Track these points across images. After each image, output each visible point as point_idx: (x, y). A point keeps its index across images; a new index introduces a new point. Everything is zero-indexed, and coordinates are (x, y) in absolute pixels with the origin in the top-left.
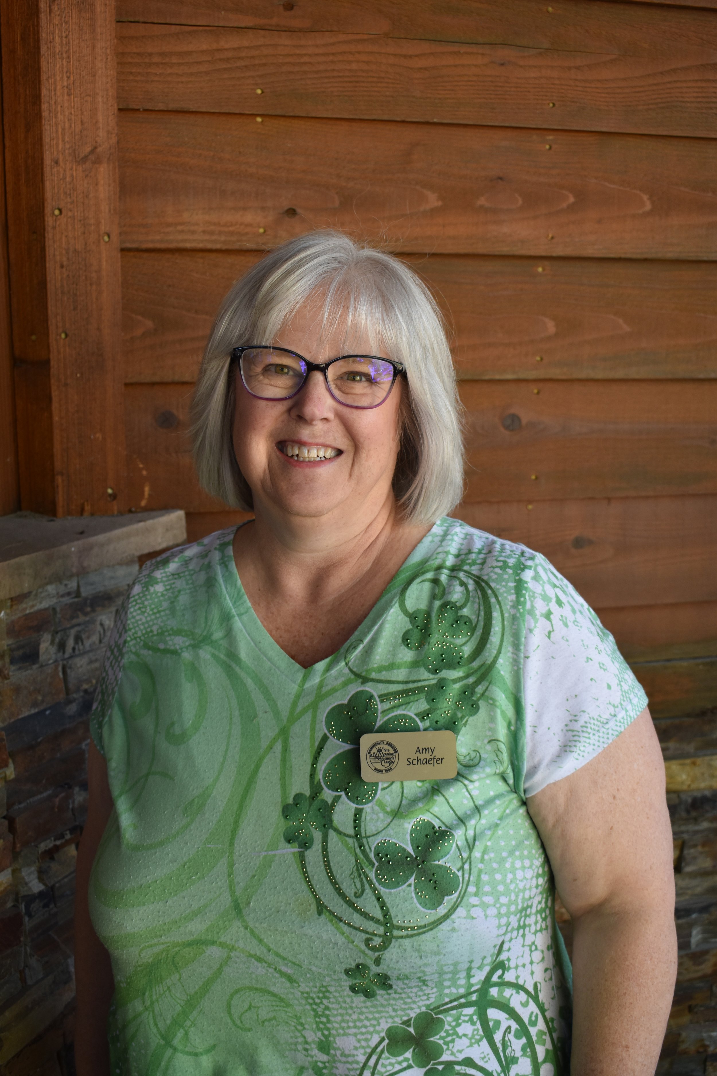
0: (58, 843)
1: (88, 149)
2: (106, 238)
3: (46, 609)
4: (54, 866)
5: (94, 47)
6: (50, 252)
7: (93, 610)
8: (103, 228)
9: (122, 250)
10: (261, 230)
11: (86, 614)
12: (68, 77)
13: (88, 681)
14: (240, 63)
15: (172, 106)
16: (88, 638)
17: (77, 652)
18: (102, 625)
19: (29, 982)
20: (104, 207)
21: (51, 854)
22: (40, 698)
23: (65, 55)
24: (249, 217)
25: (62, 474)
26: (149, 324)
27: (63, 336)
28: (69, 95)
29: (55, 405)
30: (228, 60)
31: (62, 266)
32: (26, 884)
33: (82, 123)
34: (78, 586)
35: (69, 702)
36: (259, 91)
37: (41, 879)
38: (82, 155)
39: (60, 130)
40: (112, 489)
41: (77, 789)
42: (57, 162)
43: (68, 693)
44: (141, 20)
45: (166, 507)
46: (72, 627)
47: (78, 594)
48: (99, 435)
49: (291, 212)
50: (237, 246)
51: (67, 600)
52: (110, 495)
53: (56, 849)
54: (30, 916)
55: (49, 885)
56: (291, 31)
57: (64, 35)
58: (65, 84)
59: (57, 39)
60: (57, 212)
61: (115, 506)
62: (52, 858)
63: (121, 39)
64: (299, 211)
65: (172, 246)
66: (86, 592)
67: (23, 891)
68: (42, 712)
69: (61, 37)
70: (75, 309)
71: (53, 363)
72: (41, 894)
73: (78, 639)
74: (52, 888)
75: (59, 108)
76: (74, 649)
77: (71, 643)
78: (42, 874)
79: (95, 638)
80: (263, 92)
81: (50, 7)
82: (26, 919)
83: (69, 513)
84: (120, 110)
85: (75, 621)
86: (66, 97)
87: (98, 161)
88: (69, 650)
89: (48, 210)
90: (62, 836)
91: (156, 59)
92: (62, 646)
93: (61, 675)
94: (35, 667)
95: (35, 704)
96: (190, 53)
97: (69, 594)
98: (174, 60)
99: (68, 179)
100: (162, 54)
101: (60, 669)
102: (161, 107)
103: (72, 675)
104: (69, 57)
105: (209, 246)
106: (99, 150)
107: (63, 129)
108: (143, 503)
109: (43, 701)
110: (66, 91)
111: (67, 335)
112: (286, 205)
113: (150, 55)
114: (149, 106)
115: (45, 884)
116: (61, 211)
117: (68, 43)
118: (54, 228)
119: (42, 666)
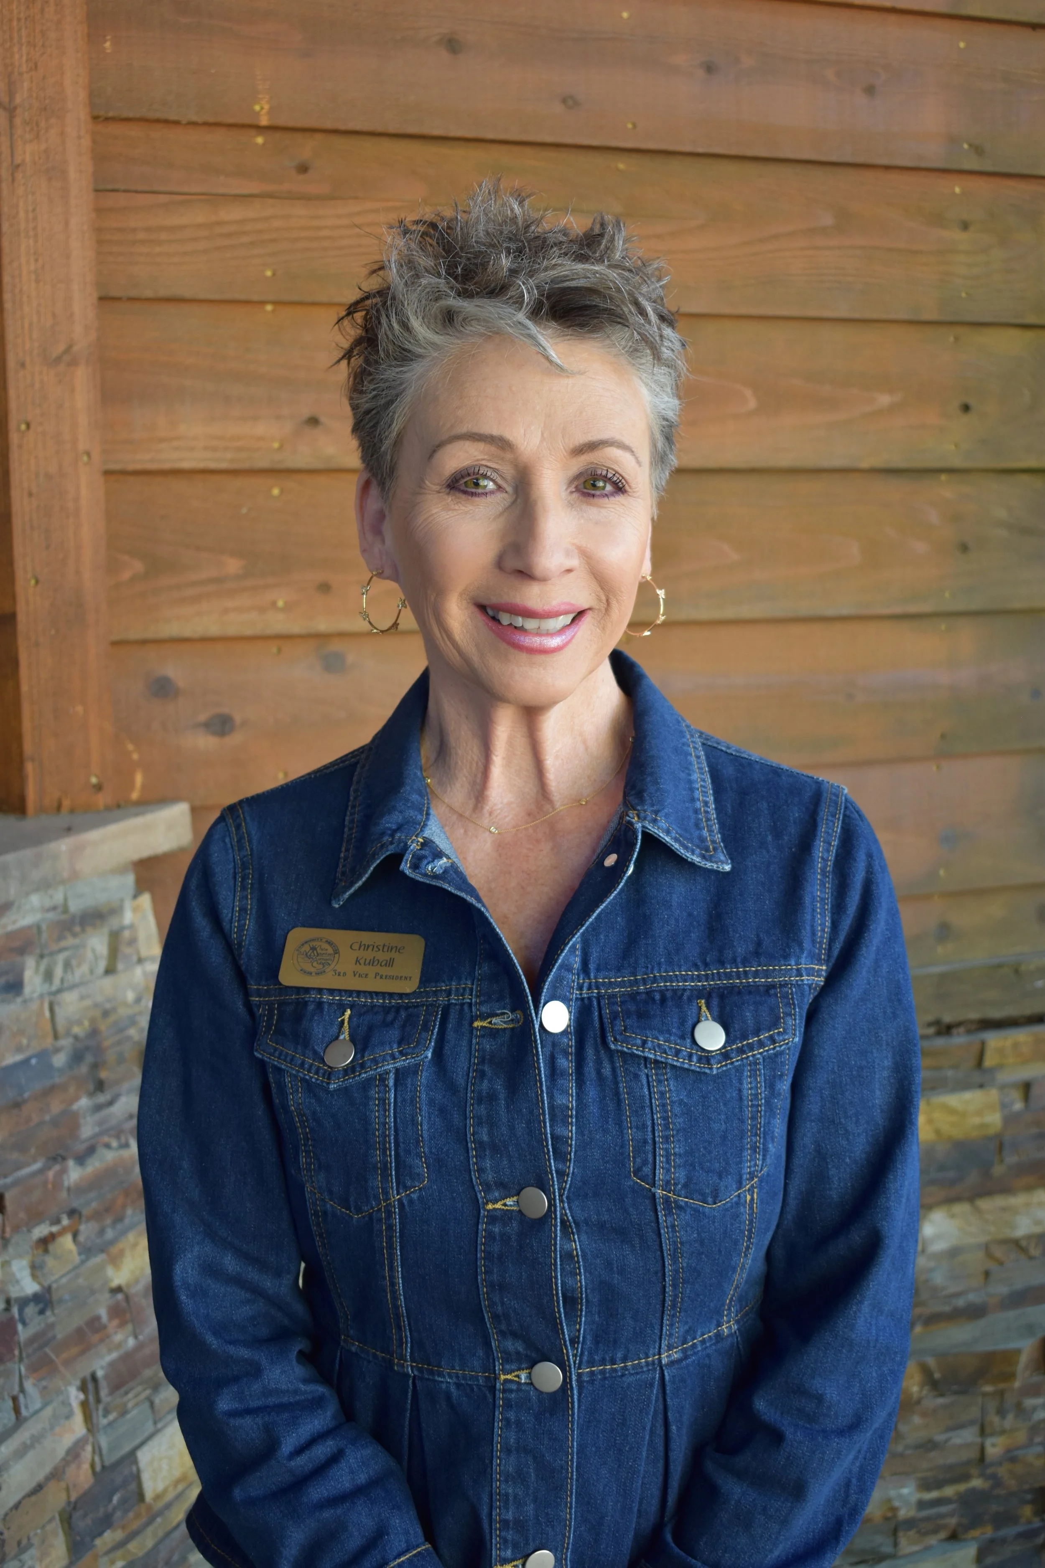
0: (54, 1229)
1: (61, 347)
2: (85, 458)
3: (29, 927)
4: (50, 1261)
5: (67, 223)
6: (16, 476)
7: (83, 931)
8: (82, 446)
9: (107, 473)
10: (276, 445)
11: (75, 935)
12: (36, 260)
13: (79, 1023)
14: (245, 239)
15: (163, 293)
16: (79, 965)
17: (65, 985)
18: (94, 951)
19: (24, 1412)
20: (83, 420)
21: (45, 1242)
22: (25, 1041)
23: (31, 233)
24: (260, 429)
25: (33, 760)
26: (138, 566)
27: (33, 582)
28: (37, 281)
29: (24, 671)
30: (230, 235)
31: (30, 495)
32: (17, 1282)
33: (54, 315)
34: (66, 899)
35: (57, 1050)
36: (269, 273)
37: (34, 1276)
38: (54, 356)
39: (26, 325)
40: (96, 776)
41: (71, 1163)
42: (23, 365)
43: (56, 1037)
44: (123, 187)
45: (163, 800)
46: (60, 951)
47: (66, 910)
48: (80, 709)
49: (313, 421)
50: (246, 465)
51: (51, 915)
52: (94, 786)
53: (52, 1237)
54: (24, 1324)
55: (46, 1284)
56: (306, 198)
57: (30, 208)
58: (32, 267)
59: (22, 214)
60: (23, 427)
61: (102, 799)
62: (46, 1251)
63: (99, 211)
64: (323, 419)
65: (167, 466)
66: (75, 906)
67: (15, 1292)
68: (26, 1061)
69: (27, 212)
70: (48, 547)
71: (21, 618)
72: (36, 1298)
73: (67, 965)
74: (49, 1289)
75: (25, 299)
76: (62, 980)
77: (59, 972)
78: (35, 1269)
79: (85, 968)
80: (274, 274)
81: (13, 174)
82: (20, 1327)
83: (42, 810)
84: (101, 299)
85: (63, 944)
86: (33, 285)
87: (73, 363)
88: (57, 982)
89: (12, 424)
90: (58, 1221)
91: (141, 236)
92: (48, 976)
93: (47, 1014)
94: (19, 1000)
95: (19, 1049)
96: (183, 227)
97: (54, 908)
98: (164, 236)
99: (37, 386)
100: (148, 230)
101: (46, 1006)
102: (149, 293)
103: (61, 1014)
104: (36, 236)
105: (213, 465)
106: (75, 349)
107: (31, 324)
108: (135, 796)
109: (28, 1046)
110: (33, 277)
111: (37, 582)
112: (306, 412)
113: (134, 230)
114: (134, 293)
115: (39, 1283)
116: (28, 426)
117: (35, 219)
118: (20, 446)
119: (25, 1002)
